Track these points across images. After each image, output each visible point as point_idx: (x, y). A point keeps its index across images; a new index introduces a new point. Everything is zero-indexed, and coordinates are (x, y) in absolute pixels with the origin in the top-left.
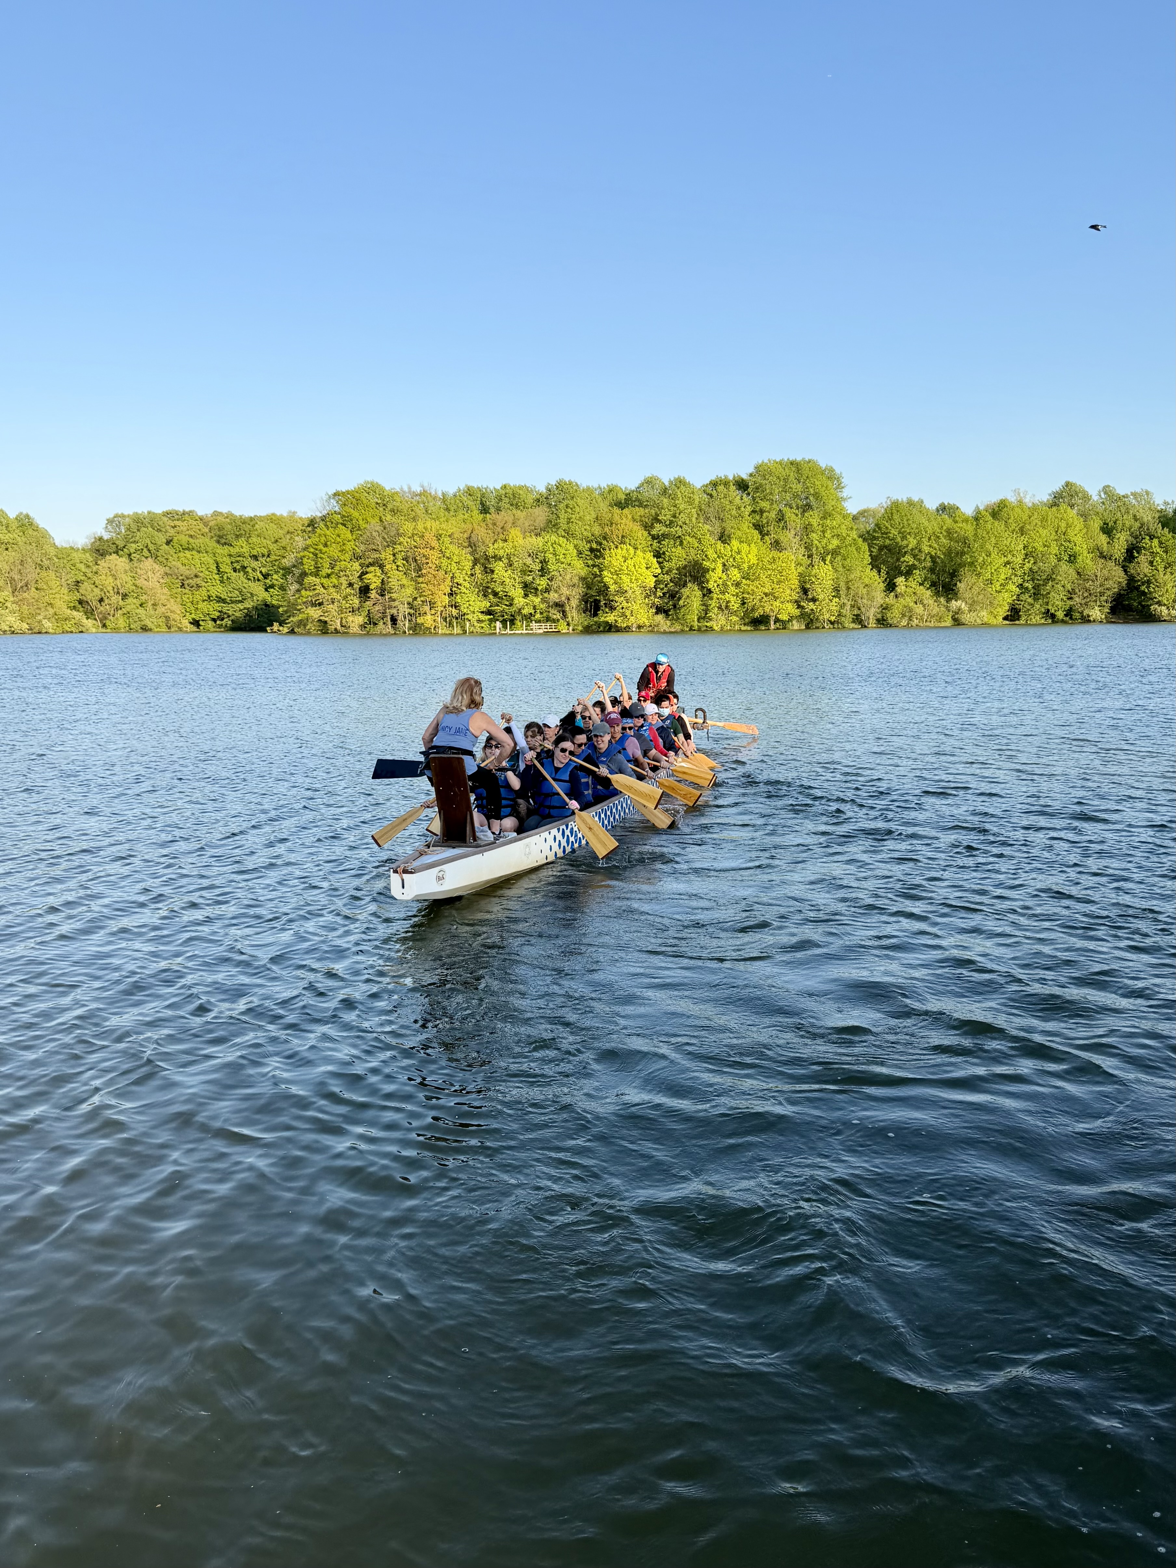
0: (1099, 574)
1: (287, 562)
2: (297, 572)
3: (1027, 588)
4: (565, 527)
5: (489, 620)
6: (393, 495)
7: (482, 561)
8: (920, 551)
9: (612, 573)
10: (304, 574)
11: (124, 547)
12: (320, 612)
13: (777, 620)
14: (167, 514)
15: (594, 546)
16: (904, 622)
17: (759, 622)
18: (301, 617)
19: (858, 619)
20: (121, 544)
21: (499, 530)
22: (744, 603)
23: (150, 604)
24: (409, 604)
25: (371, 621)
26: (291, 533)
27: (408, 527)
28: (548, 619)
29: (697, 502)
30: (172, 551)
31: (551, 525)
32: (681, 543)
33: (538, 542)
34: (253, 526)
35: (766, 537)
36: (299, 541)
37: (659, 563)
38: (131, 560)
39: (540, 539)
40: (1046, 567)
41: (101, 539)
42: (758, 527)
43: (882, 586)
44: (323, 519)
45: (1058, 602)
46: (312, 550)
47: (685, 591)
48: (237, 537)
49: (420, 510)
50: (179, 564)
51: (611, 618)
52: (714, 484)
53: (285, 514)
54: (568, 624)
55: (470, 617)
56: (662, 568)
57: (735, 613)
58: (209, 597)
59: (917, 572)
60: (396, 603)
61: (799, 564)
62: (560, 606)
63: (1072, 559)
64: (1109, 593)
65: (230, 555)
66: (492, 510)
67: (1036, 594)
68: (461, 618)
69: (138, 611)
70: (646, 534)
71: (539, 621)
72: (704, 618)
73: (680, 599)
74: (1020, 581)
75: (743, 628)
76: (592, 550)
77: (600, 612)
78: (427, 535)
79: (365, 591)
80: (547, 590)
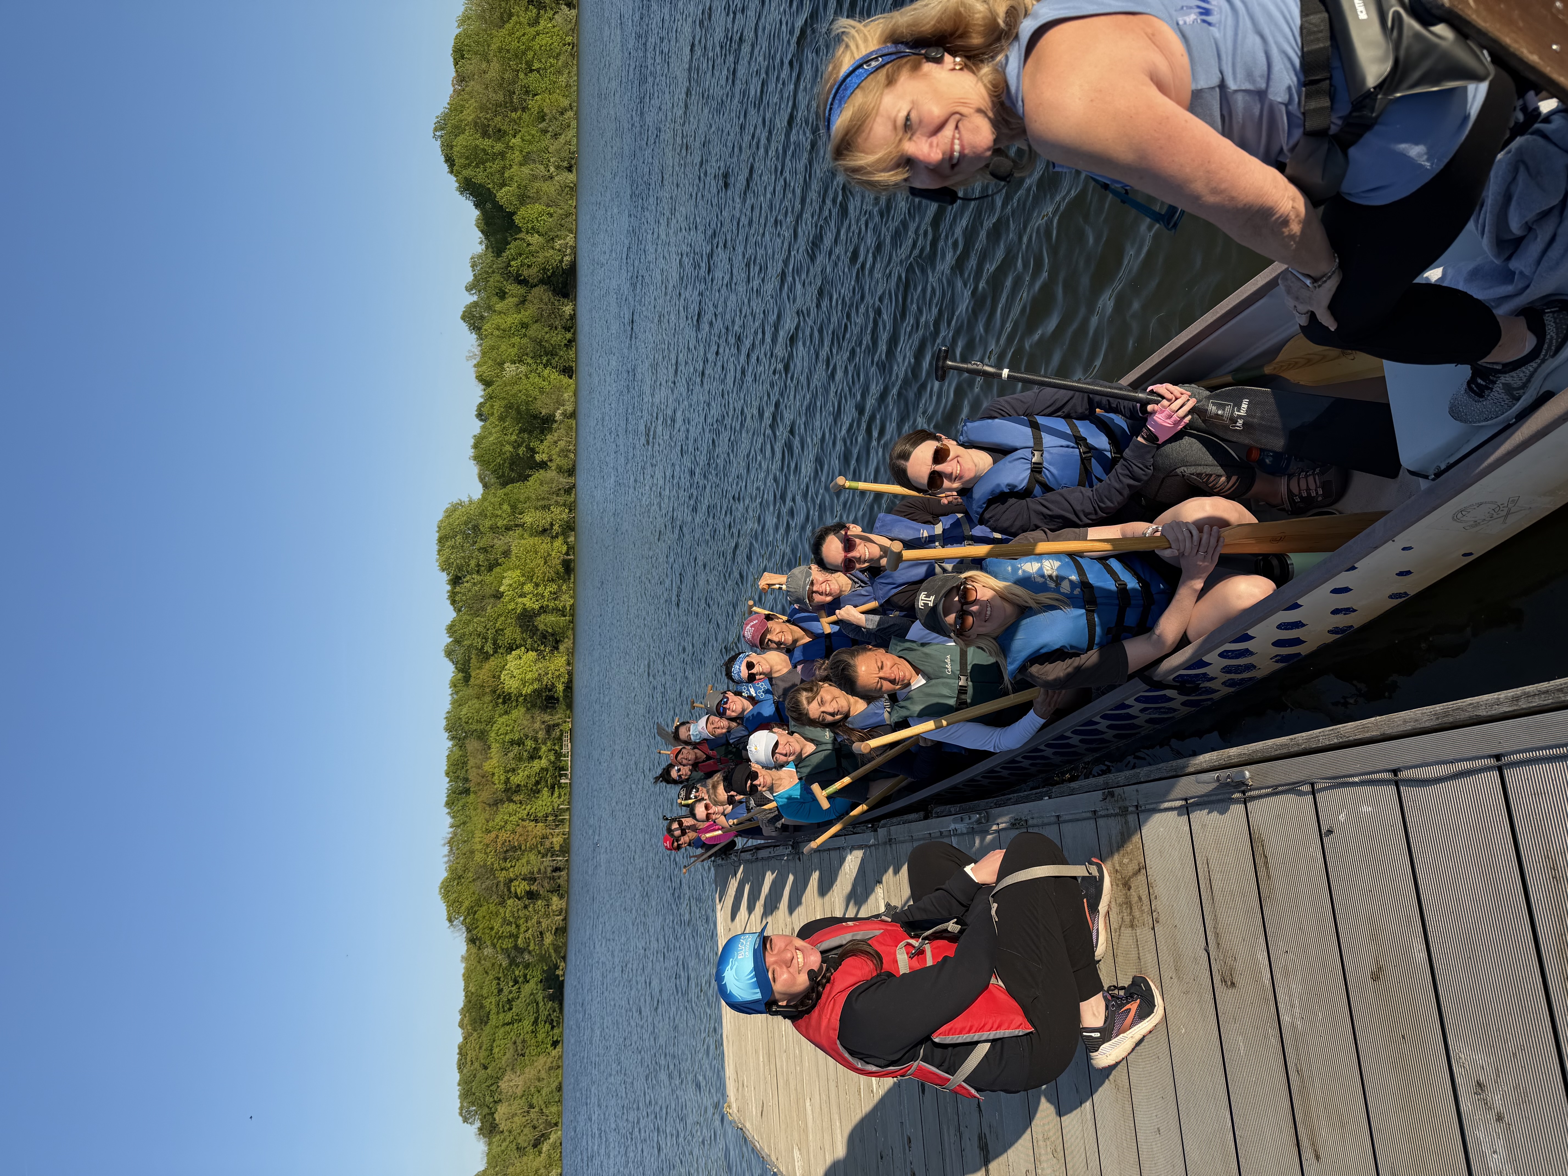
0: (537, 306)
1: (505, 963)
2: (513, 953)
3: (547, 361)
4: (484, 724)
5: (559, 788)
6: (452, 870)
7: (509, 794)
8: (516, 441)
9: (524, 686)
10: (516, 947)
11: (488, 1107)
12: (548, 934)
13: (567, 554)
14: (460, 1069)
15: (500, 701)
16: (572, 456)
17: (568, 568)
18: (552, 951)
19: (568, 491)
20: (486, 1110)
21: (484, 780)
22: (553, 580)
23: (538, 1084)
24: (543, 857)
25: (557, 890)
26: (480, 959)
27: (479, 857)
28: (560, 739)
29: (468, 618)
30: (493, 1064)
31: (482, 736)
32: (502, 630)
33: (495, 747)
34: (472, 993)
35: (500, 561)
36: (488, 951)
37: (517, 648)
38: (500, 1100)
39: (493, 745)
40: (530, 347)
41: (480, 1129)
42: (490, 569)
43: (542, 471)
44: (469, 930)
45: (558, 338)
46: (495, 940)
47: (541, 627)
48: (482, 1007)
49: (465, 848)
50: (504, 1059)
51: (560, 687)
52: (453, 602)
53: (464, 965)
54: (565, 722)
55: (556, 805)
56: (521, 646)
57: (560, 587)
58: (533, 1032)
59: (531, 444)
60: (542, 868)
61: (522, 537)
62: (549, 729)
63: (525, 326)
64: (552, 300)
65: (498, 1013)
66: (467, 785)
67: (552, 353)
68: (557, 813)
69: (544, 1094)
70: (492, 658)
71: (561, 746)
72: (563, 612)
73: (547, 632)
74: (541, 366)
75: (572, 580)
76: (504, 703)
77: (556, 695)
78: (486, 841)
79: (532, 895)
80: (536, 740)
